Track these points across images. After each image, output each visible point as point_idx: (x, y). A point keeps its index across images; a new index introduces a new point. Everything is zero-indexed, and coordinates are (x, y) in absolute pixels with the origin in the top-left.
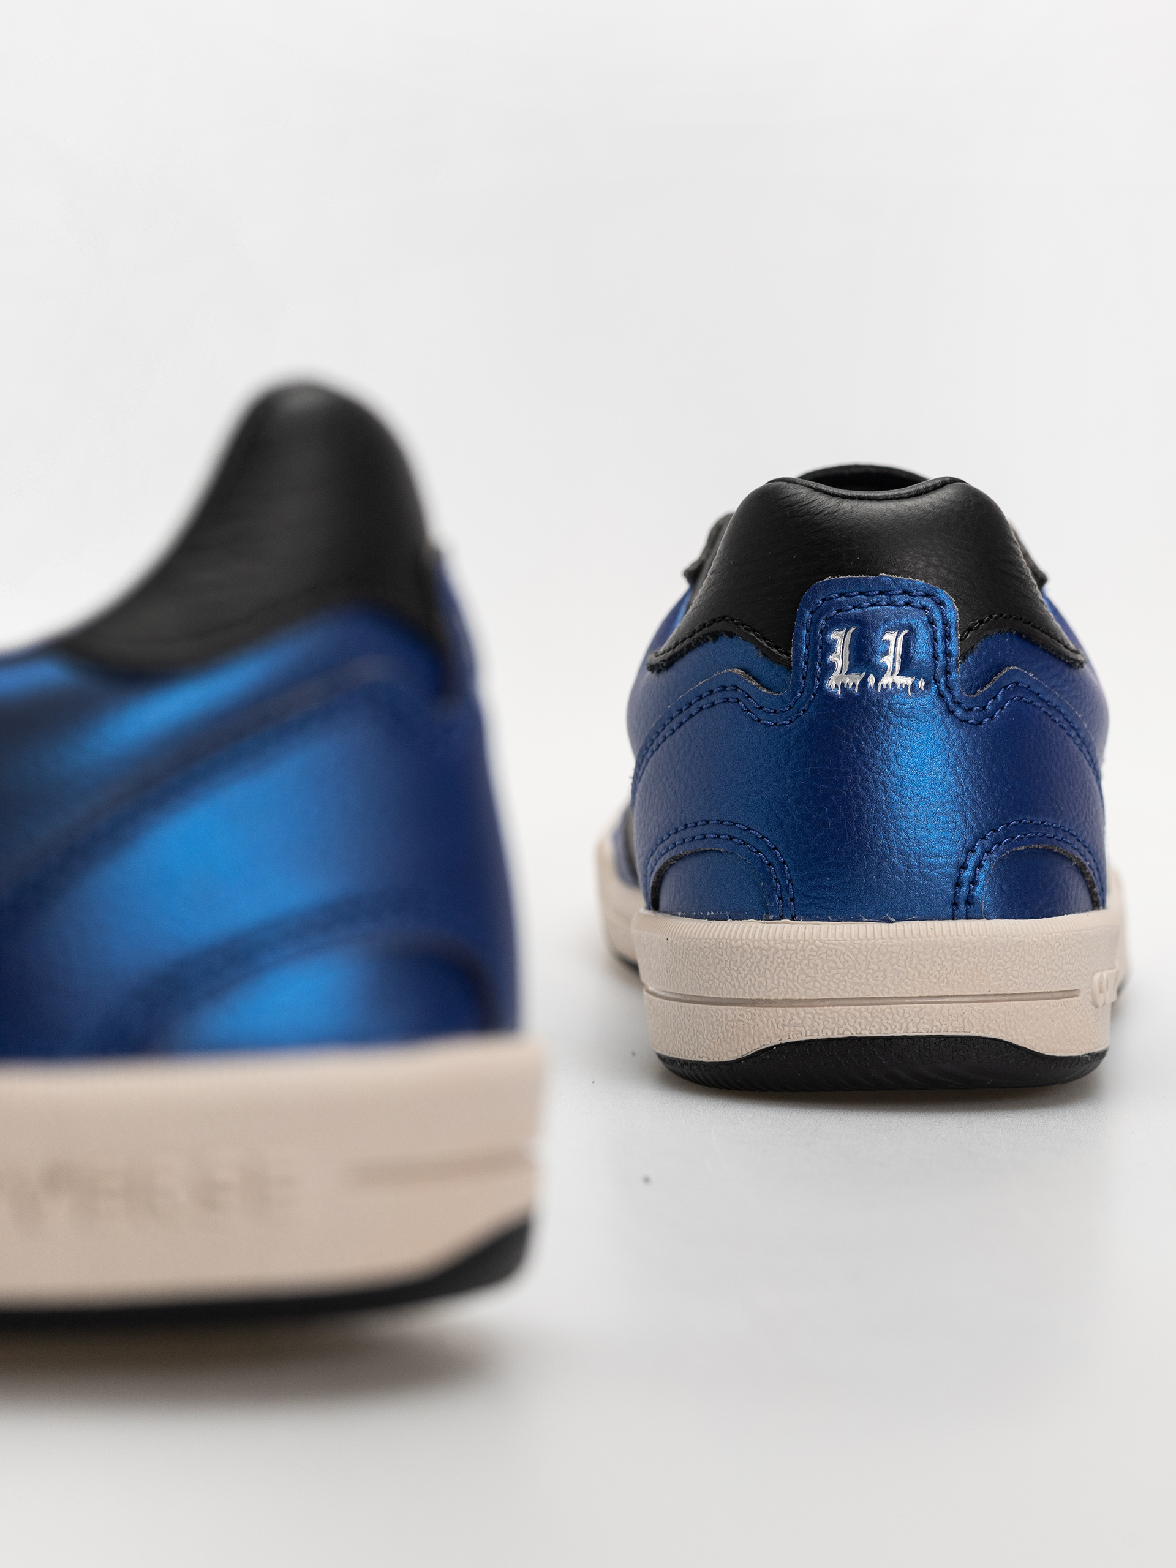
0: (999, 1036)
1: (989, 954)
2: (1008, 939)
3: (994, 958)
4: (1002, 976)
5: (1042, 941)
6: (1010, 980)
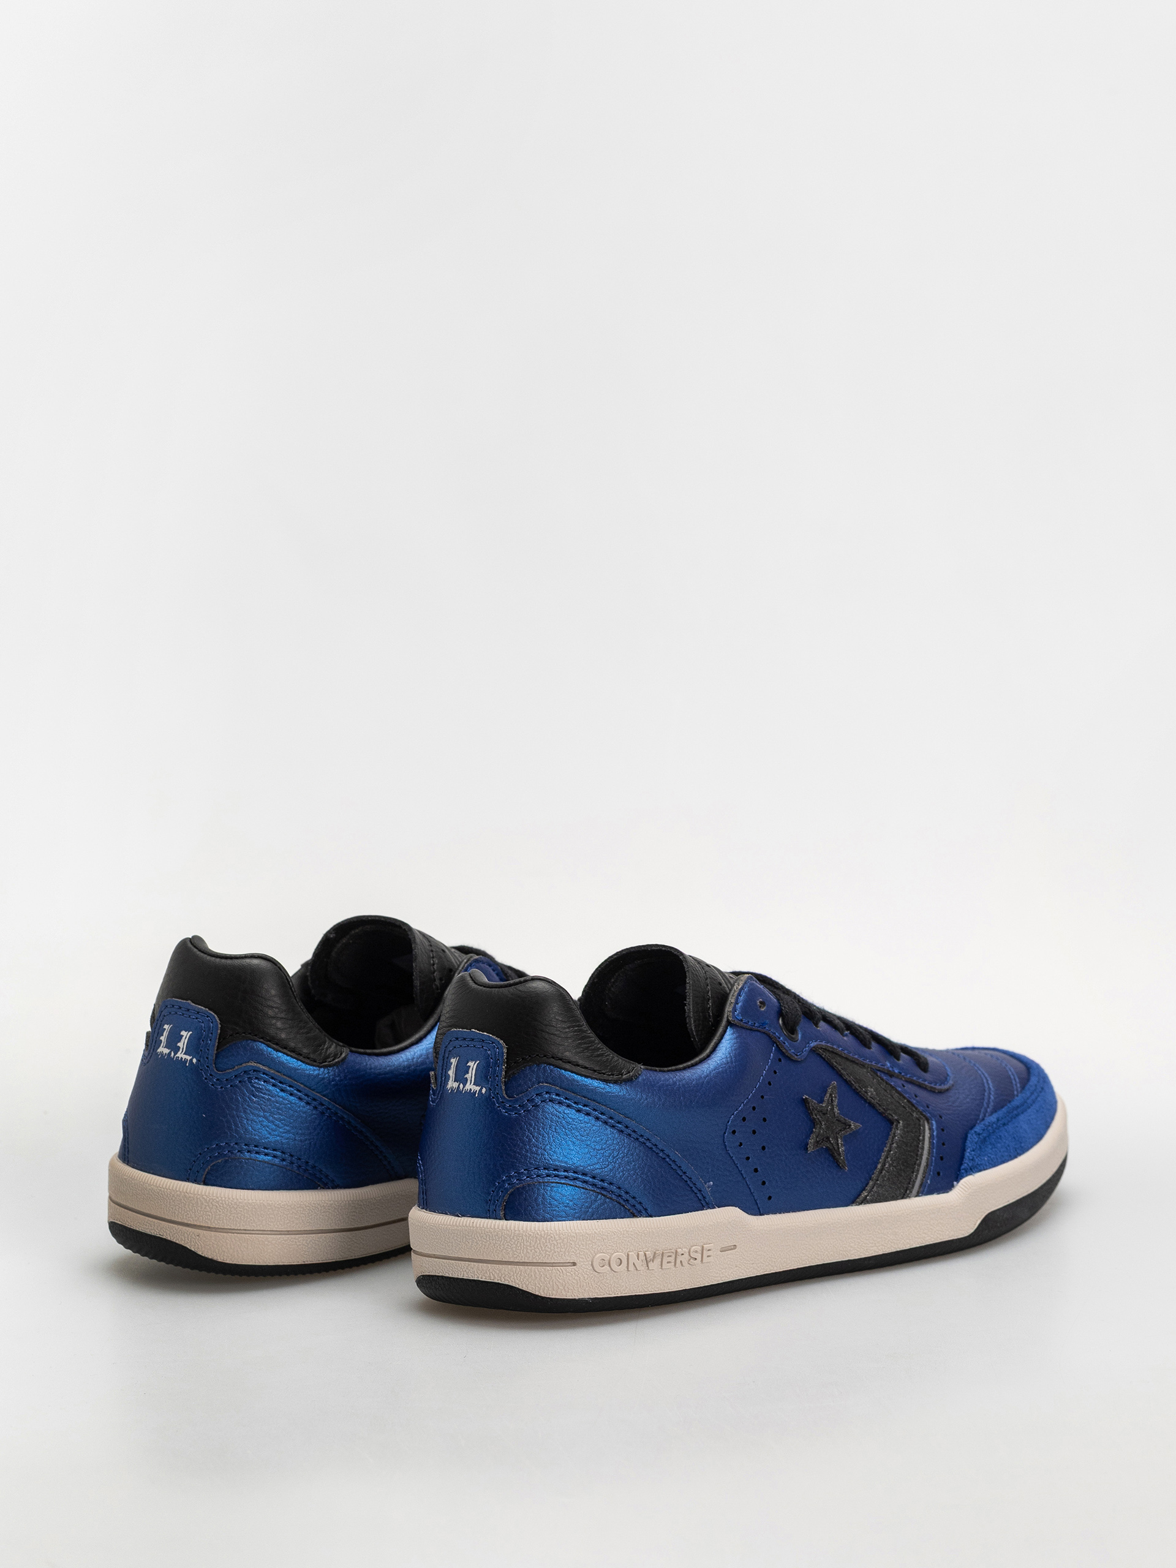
0: (510, 1283)
2: (511, 1232)
3: (505, 1242)
5: (536, 1234)
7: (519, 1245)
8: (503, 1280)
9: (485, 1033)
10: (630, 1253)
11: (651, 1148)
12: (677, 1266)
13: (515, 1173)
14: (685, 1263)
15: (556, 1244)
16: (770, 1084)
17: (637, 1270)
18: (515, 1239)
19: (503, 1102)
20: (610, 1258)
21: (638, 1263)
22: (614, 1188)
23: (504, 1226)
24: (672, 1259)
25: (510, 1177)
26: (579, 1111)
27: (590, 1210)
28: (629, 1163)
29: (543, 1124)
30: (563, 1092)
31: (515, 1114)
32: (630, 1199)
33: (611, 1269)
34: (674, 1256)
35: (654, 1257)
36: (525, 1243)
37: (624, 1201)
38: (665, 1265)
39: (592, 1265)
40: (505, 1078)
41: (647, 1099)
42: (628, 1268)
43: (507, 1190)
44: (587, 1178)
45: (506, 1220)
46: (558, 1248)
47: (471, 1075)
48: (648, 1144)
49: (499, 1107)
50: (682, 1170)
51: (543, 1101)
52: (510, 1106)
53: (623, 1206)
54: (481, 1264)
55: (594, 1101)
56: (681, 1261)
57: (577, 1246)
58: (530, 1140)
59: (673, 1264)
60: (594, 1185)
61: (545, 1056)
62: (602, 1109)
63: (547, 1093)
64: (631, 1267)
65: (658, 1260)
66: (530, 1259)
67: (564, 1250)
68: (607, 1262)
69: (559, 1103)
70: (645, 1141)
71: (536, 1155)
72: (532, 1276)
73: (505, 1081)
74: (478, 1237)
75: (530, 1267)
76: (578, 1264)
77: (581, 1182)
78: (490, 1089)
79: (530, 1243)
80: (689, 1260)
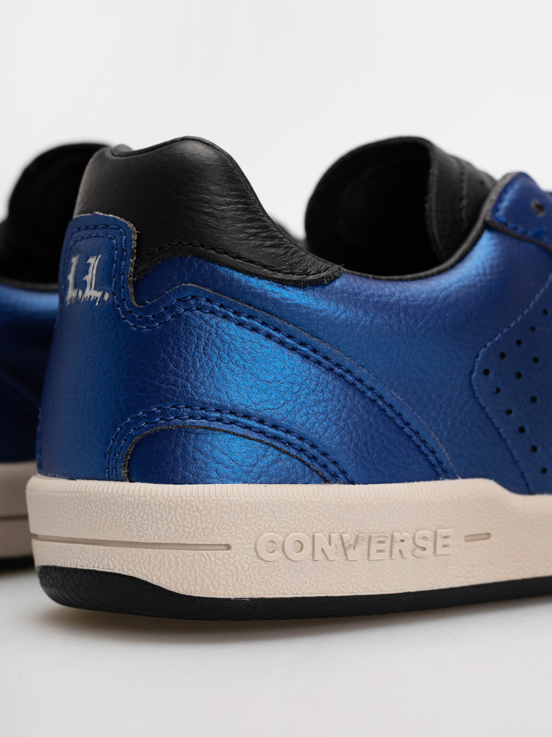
0: (136, 575)
1: (120, 509)
2: (135, 498)
3: (125, 513)
4: (134, 528)
5: (169, 502)
6: (141, 532)
7: (145, 517)
8: (126, 570)
9: (111, 216)
10: (316, 534)
11: (353, 384)
12: (394, 557)
13: (144, 412)
14: (407, 554)
15: (199, 516)
16: (545, 312)
17: (328, 559)
18: (140, 508)
19: (130, 312)
20: (284, 540)
21: (328, 549)
22: (293, 439)
23: (125, 490)
24: (386, 546)
25: (138, 419)
26: (240, 324)
27: (255, 469)
28: (317, 403)
29: (186, 342)
30: (217, 296)
31: (148, 327)
32: (319, 456)
33: (287, 557)
34: (388, 542)
35: (356, 542)
36: (154, 514)
37: (309, 458)
38: (374, 555)
39: (255, 549)
40: (134, 277)
41: (345, 312)
42: (313, 555)
43: (131, 436)
44: (250, 423)
45: (130, 481)
46: (202, 523)
47: (90, 278)
48: (349, 378)
49: (125, 319)
50: (403, 420)
51: (188, 309)
52: (140, 317)
53: (308, 466)
54: (96, 547)
55: (264, 311)
56: (400, 550)
57: (232, 520)
58: (167, 366)
59: (388, 554)
60: (262, 432)
61: (190, 244)
62: (276, 322)
63: (193, 297)
64: (319, 555)
65: (362, 547)
66: (163, 538)
67: (211, 525)
68: (280, 546)
69: (211, 312)
70: (344, 373)
71: (173, 387)
72: (164, 563)
73: (133, 281)
74: (92, 507)
75: (162, 551)
76: (234, 548)
77: (242, 427)
78: (114, 294)
79: (162, 515)
80: (414, 550)
